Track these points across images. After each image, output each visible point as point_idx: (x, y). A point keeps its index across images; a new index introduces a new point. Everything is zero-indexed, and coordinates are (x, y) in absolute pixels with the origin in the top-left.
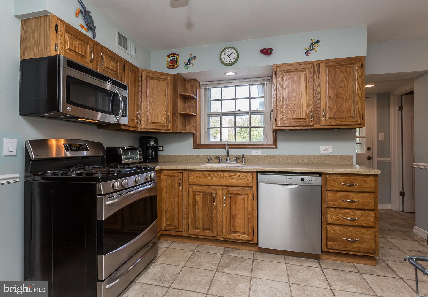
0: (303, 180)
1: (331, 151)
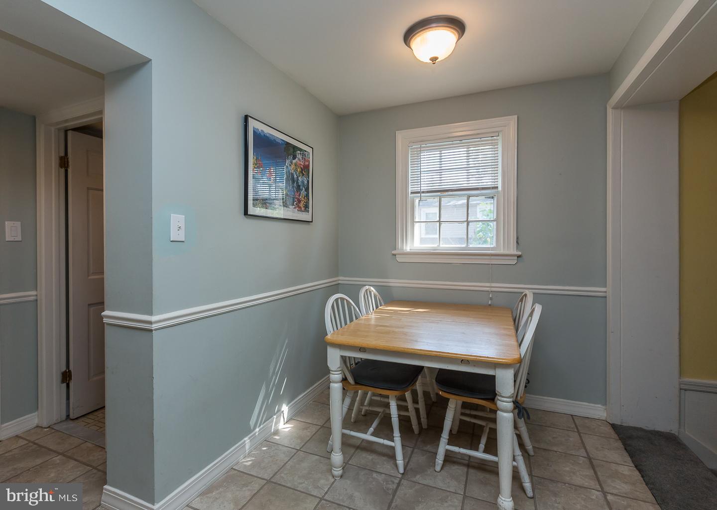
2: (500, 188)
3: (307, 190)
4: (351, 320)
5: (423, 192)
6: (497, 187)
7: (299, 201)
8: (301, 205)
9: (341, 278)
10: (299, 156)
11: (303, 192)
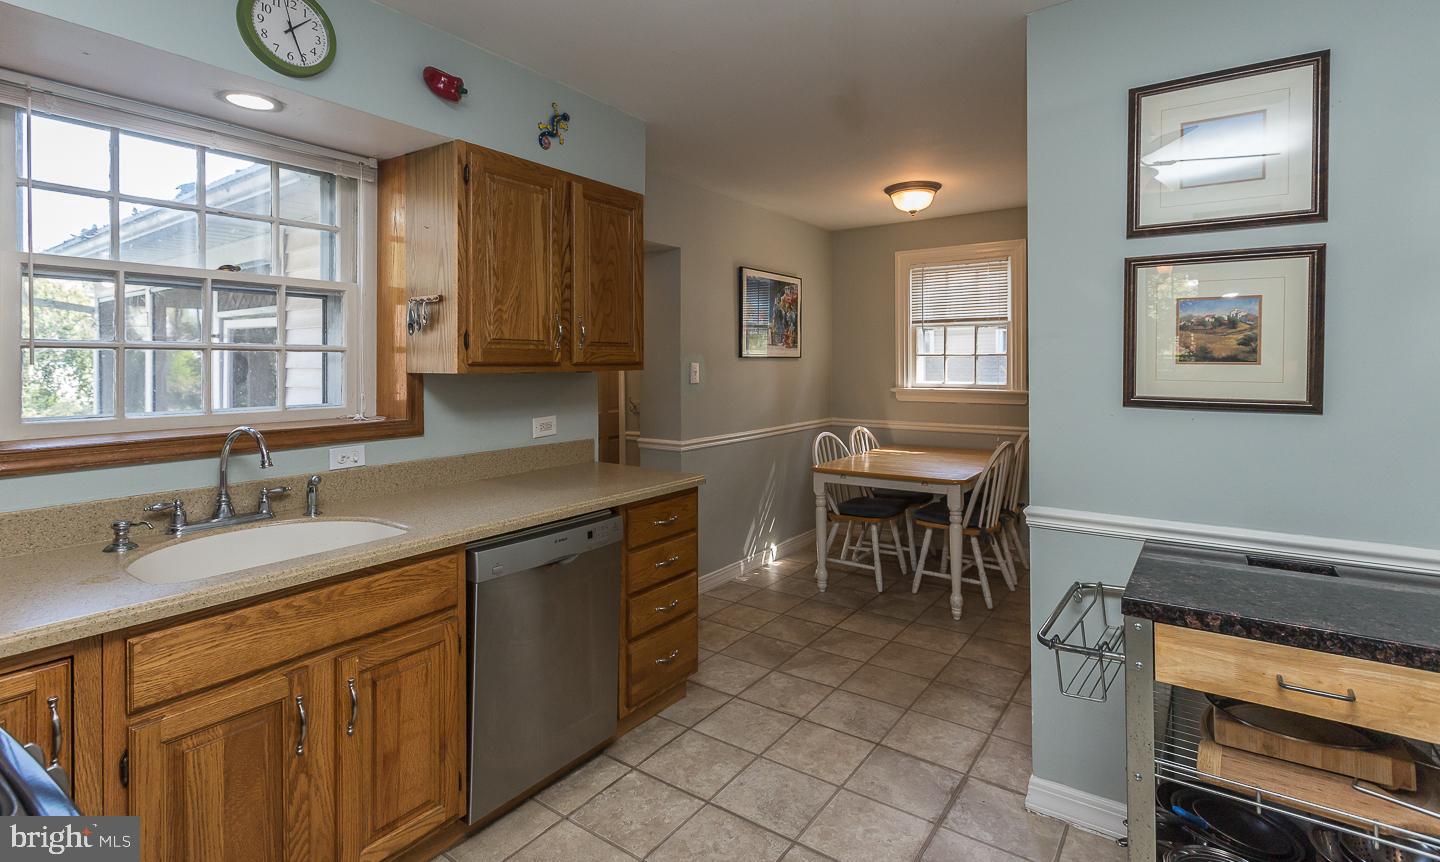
0: (590, 535)
1: (553, 431)
2: (1010, 319)
3: (795, 325)
4: (839, 457)
5: (926, 322)
6: (1006, 318)
7: (788, 337)
8: (790, 341)
9: (834, 419)
10: (788, 292)
11: (792, 328)
